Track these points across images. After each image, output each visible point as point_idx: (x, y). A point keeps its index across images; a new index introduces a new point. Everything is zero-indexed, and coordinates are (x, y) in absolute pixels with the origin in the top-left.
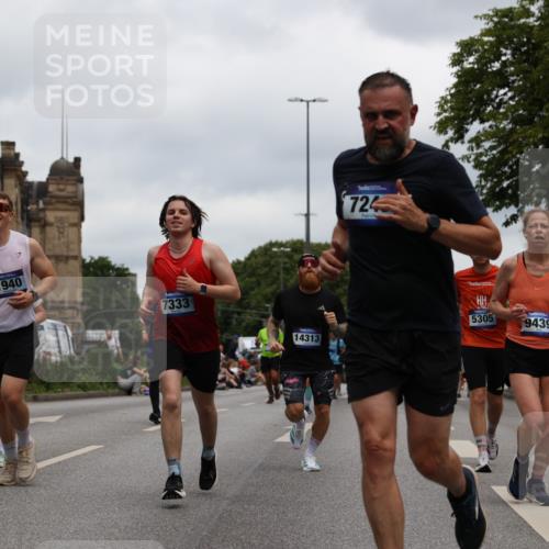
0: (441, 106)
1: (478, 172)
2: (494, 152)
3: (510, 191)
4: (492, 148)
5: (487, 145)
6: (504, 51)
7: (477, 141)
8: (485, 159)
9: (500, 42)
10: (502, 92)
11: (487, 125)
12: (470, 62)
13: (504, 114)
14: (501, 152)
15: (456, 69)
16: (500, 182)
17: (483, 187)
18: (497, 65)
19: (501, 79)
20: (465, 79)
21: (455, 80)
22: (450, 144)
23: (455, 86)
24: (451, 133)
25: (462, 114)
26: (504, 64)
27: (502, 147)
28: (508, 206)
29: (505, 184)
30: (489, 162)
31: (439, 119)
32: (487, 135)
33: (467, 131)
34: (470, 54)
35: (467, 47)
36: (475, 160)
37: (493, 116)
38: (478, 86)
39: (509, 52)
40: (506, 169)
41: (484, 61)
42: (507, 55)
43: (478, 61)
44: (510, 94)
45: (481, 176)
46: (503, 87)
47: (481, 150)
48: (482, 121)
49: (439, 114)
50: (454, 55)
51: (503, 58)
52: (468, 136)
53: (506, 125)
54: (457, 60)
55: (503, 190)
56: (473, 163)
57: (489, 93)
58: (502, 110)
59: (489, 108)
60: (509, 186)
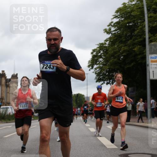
0: (89, 62)
1: (96, 75)
2: (99, 71)
3: (102, 79)
4: (99, 70)
5: (98, 69)
6: (101, 51)
7: (96, 69)
8: (97, 72)
9: (100, 50)
10: (101, 59)
11: (98, 66)
12: (95, 53)
13: (101, 64)
14: (101, 71)
15: (92, 55)
16: (100, 77)
17: (97, 78)
18: (100, 54)
19: (101, 57)
20: (94, 57)
21: (92, 57)
22: (91, 70)
23: (92, 58)
24: (91, 67)
25: (93, 64)
26: (101, 54)
27: (100, 70)
28: (101, 81)
29: (101, 77)
30: (98, 73)
31: (88, 65)
32: (98, 68)
33: (94, 67)
34: (94, 52)
35: (94, 51)
36: (95, 72)
37: (99, 64)
38: (96, 58)
39: (102, 51)
40: (101, 74)
41: (97, 53)
42: (102, 52)
43: (96, 53)
44: (102, 60)
45: (96, 76)
46: (101, 58)
47: (96, 71)
48: (97, 65)
49: (88, 64)
50: (92, 52)
51: (101, 53)
52: (94, 68)
53: (101, 66)
54: (92, 53)
55: (101, 78)
56: (95, 73)
57: (98, 59)
58: (101, 63)
59: (98, 63)
60: (102, 77)
